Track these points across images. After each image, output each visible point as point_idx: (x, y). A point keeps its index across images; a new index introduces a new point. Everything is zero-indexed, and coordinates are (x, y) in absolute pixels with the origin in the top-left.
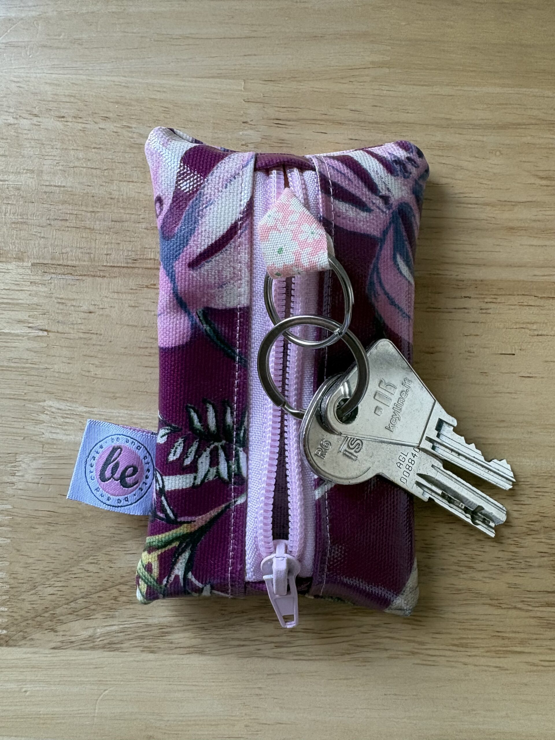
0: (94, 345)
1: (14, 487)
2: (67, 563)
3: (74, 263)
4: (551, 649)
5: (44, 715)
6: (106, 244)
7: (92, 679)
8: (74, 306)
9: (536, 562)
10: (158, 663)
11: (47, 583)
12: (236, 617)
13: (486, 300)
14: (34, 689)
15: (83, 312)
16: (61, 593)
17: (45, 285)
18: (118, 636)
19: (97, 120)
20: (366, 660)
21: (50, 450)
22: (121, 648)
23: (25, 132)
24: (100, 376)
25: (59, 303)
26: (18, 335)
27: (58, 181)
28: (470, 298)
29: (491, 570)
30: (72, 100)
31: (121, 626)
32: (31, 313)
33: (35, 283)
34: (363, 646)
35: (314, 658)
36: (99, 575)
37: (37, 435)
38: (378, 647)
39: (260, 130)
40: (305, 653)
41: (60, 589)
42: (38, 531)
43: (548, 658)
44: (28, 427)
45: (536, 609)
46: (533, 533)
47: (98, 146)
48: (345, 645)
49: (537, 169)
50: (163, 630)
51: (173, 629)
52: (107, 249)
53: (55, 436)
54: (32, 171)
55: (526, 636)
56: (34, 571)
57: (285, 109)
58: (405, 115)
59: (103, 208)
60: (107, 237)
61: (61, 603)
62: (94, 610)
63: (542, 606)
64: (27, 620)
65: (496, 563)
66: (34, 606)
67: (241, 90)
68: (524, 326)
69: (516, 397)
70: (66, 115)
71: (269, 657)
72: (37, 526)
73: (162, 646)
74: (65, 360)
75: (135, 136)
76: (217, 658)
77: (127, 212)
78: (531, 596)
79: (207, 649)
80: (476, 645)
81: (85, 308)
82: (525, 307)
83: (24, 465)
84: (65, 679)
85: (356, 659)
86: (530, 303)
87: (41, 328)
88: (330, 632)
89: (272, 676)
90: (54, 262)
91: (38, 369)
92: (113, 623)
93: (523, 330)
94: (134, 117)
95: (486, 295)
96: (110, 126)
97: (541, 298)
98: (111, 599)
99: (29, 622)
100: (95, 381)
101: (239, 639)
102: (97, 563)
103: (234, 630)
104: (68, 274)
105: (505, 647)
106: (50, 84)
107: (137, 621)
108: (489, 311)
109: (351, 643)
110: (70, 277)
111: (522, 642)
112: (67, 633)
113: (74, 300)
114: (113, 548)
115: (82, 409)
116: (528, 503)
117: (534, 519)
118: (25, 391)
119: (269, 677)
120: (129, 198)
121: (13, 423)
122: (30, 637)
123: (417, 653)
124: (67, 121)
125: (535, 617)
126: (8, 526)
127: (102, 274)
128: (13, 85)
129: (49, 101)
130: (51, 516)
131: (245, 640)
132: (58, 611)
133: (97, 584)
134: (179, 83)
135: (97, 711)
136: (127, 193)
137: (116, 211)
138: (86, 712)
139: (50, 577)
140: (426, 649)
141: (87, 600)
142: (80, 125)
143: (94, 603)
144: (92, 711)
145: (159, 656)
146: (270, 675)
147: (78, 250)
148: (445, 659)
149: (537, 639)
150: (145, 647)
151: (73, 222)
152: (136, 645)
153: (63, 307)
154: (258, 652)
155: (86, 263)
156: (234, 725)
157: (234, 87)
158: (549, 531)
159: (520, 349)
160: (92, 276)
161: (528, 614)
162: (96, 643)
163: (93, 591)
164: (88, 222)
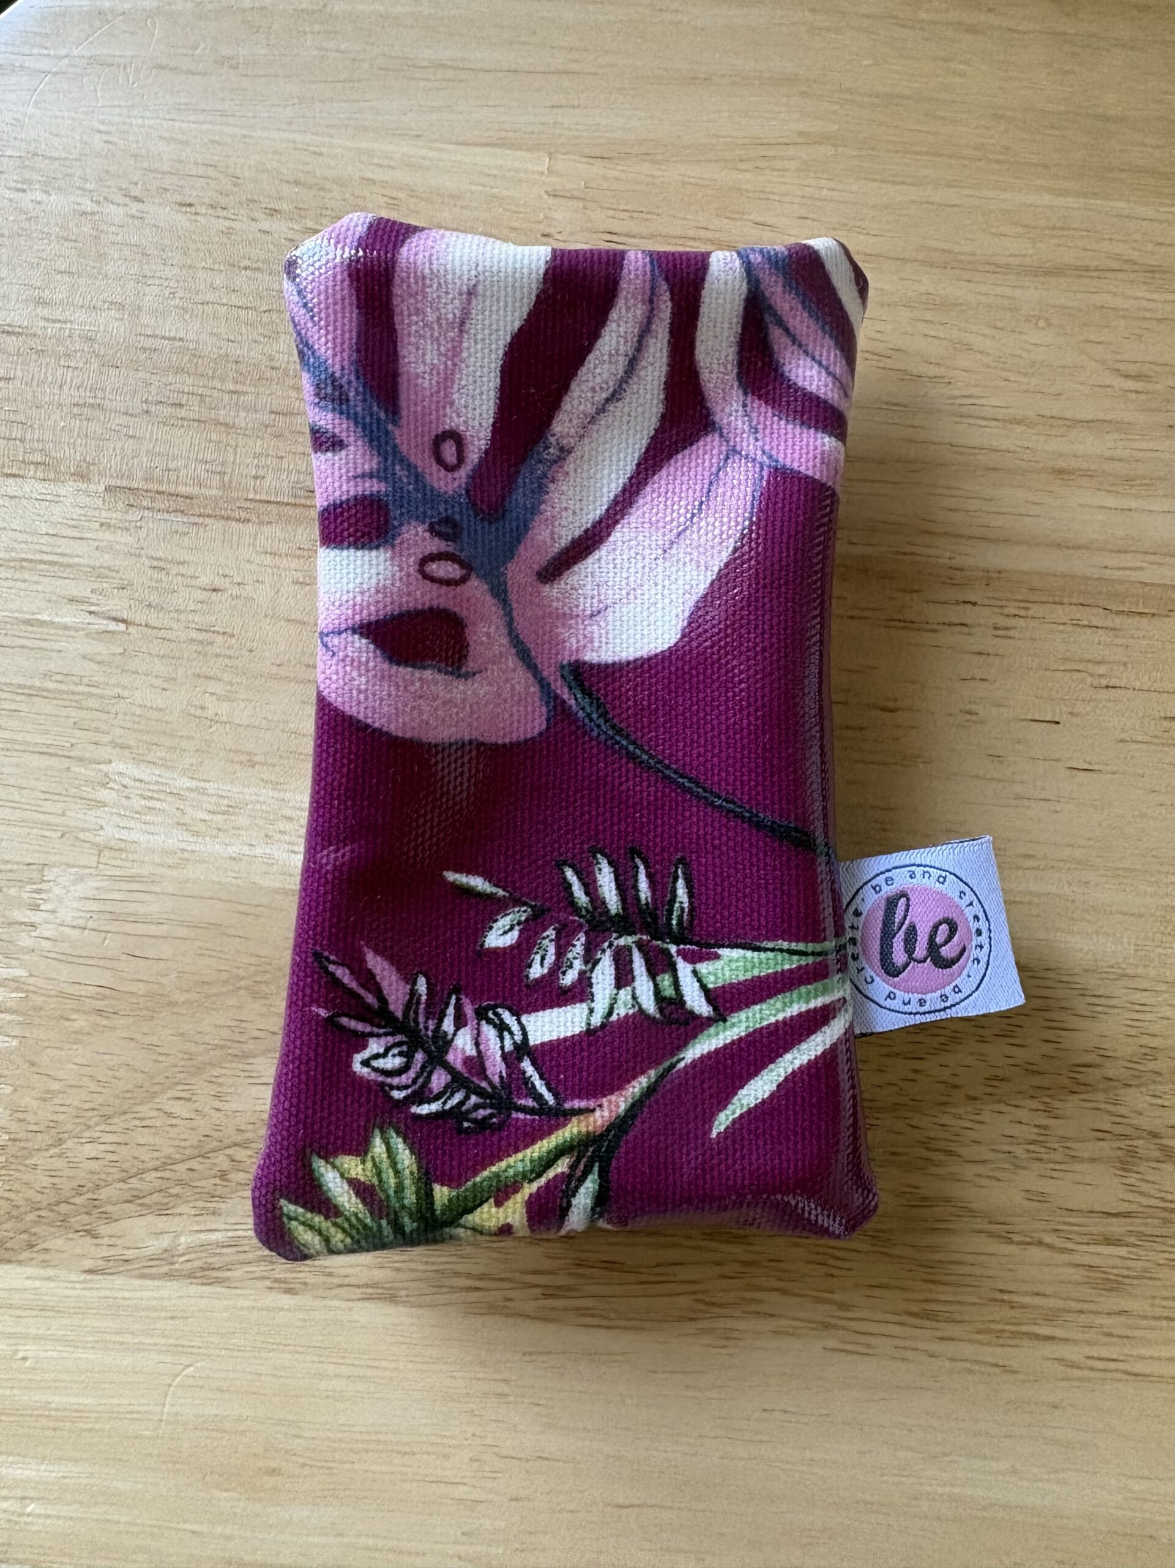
0: (217, 656)
1: (34, 934)
2: (129, 1095)
3: (188, 490)
4: (1110, 1335)
5: (57, 1410)
6: (257, 456)
7: (163, 1341)
8: (183, 575)
9: (1085, 1149)
10: (301, 1315)
11: (87, 1134)
13: (1006, 611)
14: (42, 1354)
15: (201, 588)
16: (115, 1157)
17: (127, 529)
18: (221, 1254)
19: (256, 215)
20: (728, 1337)
21: (112, 862)
22: (226, 1278)
23: (111, 229)
24: (224, 719)
25: (154, 567)
26: (66, 627)
27: (170, 328)
28: (974, 604)
29: (992, 1161)
30: (211, 172)
31: (230, 1234)
32: (96, 585)
33: (109, 525)
34: (722, 1306)
35: (622, 1323)
36: (195, 1124)
37: (88, 830)
38: (753, 1307)
40: (604, 1313)
41: (111, 1148)
42: (76, 1025)
43: (1104, 1353)
44: (73, 814)
45: (1083, 1248)
46: (1083, 1088)
47: (255, 265)
48: (684, 1301)
49: (1120, 358)
52: (257, 466)
53: (124, 834)
54: (121, 307)
55: (1061, 1304)
56: (62, 1109)
57: (627, 214)
59: (256, 386)
60: (259, 442)
61: (109, 1179)
62: (177, 1195)
63: (1094, 1242)
64: (39, 1209)
65: (1006, 1148)
66: (55, 1180)
67: (542, 173)
68: (1081, 667)
69: (1058, 809)
70: (196, 201)
71: (528, 1316)
72: (74, 1016)
73: (311, 1279)
74: (155, 681)
76: (421, 1311)
78: (1072, 1220)
79: (403, 1293)
80: (957, 1317)
81: (204, 580)
82: (1084, 630)
83: (57, 890)
84: (108, 1337)
85: (709, 1332)
86: (1095, 623)
87: (114, 615)
88: (656, 1270)
89: (532, 1358)
90: (150, 486)
91: (102, 697)
92: (213, 1227)
93: (1078, 675)
94: (329, 212)
95: (1007, 600)
96: (281, 228)
97: (1117, 612)
98: (214, 1176)
99: (42, 1213)
100: (214, 729)
101: (469, 1275)
102: (189, 1100)
103: (462, 1257)
104: (176, 511)
105: (1014, 1324)
106: (170, 140)
108: (1011, 633)
109: (699, 1297)
110: (180, 518)
111: (1051, 1317)
112: (119, 1242)
113: (183, 563)
114: (223, 1071)
115: (184, 782)
116: (1074, 1026)
117: (1085, 1060)
118: (74, 741)
119: (527, 1358)
121: (42, 803)
122: (44, 1246)
123: (833, 1326)
124: (197, 214)
125: (1079, 1265)
126: (16, 1012)
127: (243, 515)
128: (97, 137)
129: (163, 173)
130: (105, 997)
131: (483, 1277)
132: (103, 1194)
133: (187, 1144)
134: (424, 152)
135: (166, 1409)
137: (280, 393)
138: (146, 1408)
139: (92, 1123)
140: (854, 1320)
141: (163, 1174)
142: (221, 221)
143: (180, 1183)
144: (158, 1409)
145: (303, 1300)
146: (530, 1353)
147: (199, 466)
148: (890, 1342)
149: (1081, 1312)
150: (276, 1280)
151: (194, 410)
152: (257, 1275)
153: (162, 575)
154: (508, 1304)
155: (214, 492)
156: (446, 1457)
157: (530, 166)
158: (1116, 1088)
159: (1071, 713)
160: (223, 517)
161: (1066, 1258)
162: (177, 1266)
163: (178, 1156)
164: (222, 412)
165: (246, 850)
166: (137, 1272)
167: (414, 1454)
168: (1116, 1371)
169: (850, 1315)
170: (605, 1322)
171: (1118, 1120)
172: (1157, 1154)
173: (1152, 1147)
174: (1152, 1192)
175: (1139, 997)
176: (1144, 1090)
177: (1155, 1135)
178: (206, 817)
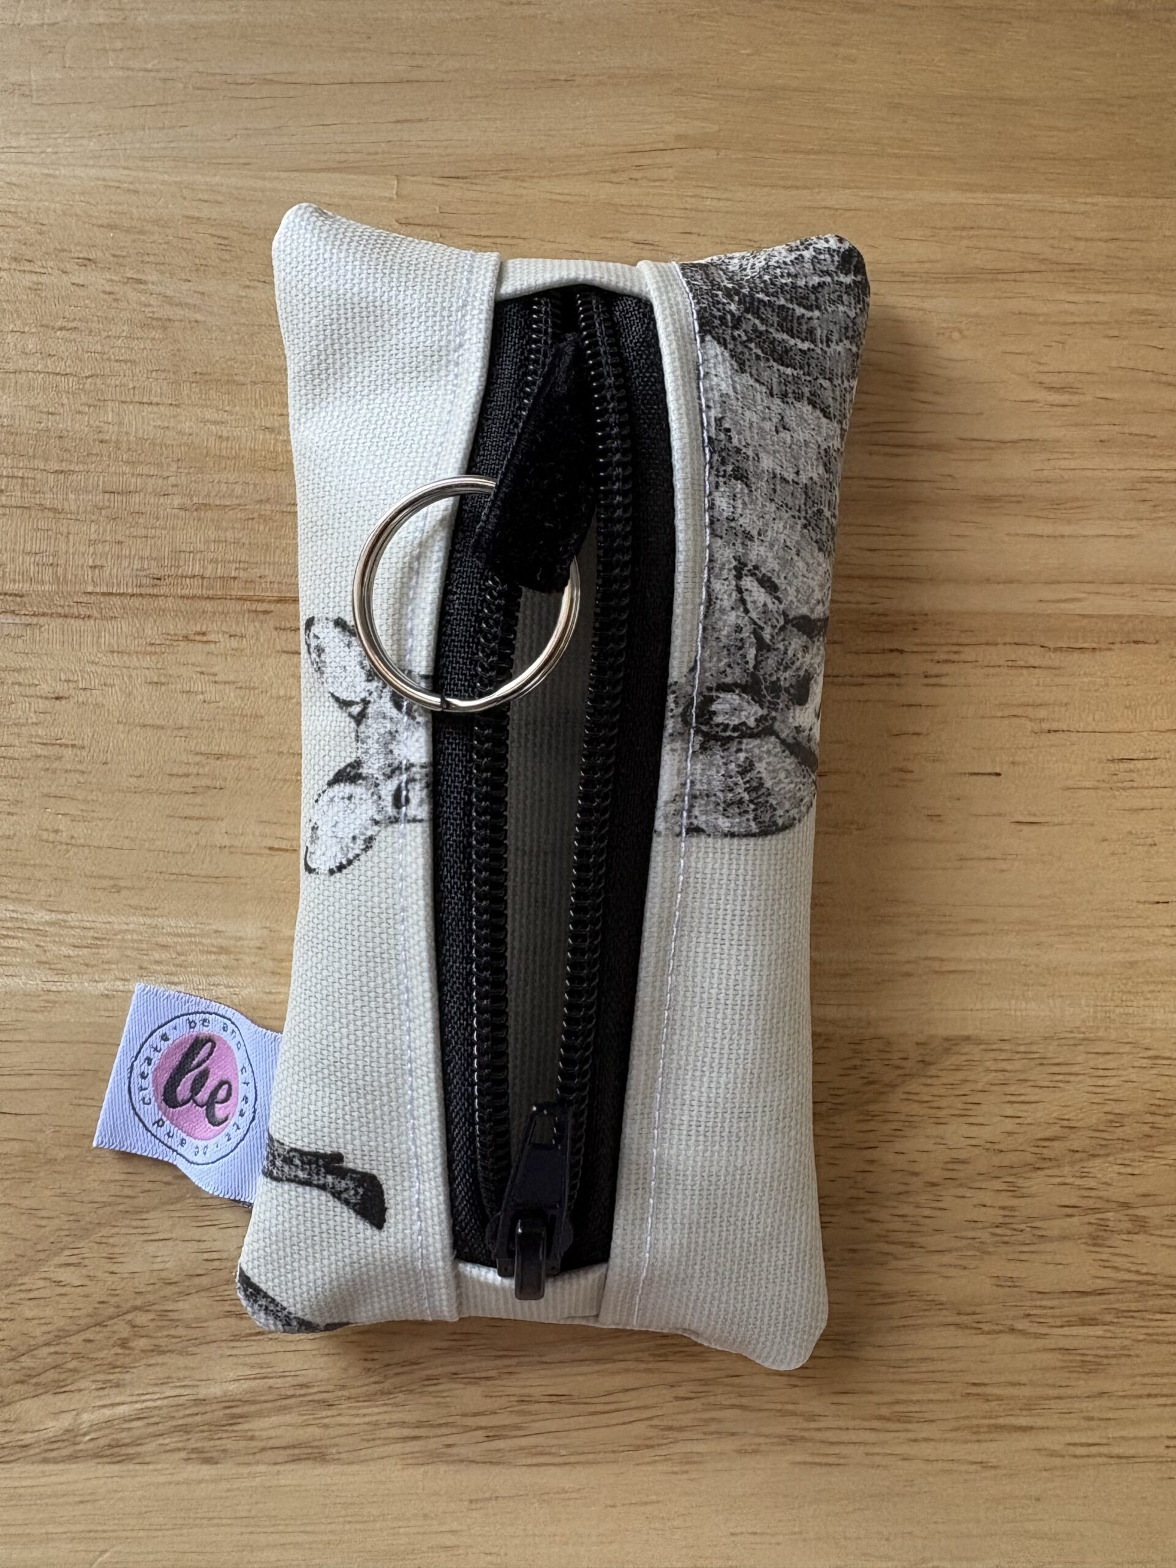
2: (10, 1266)
4: (1091, 1419)
6: (92, 543)
8: (20, 684)
9: (1054, 1227)
10: (225, 1485)
12: (397, 1374)
16: (1, 1336)
18: (130, 1429)
19: (68, 267)
20: (688, 1460)
22: (139, 1454)
28: (901, 652)
29: (957, 1250)
31: (138, 1406)
34: (681, 1429)
35: (573, 1459)
38: (713, 1427)
40: (553, 1450)
45: (1060, 1331)
48: (640, 1429)
50: (234, 1411)
51: (258, 1406)
62: (75, 1370)
63: (1070, 1324)
65: (971, 1234)
69: (1004, 867)
71: (472, 1462)
77: (139, 470)
78: (1044, 1303)
80: (928, 1416)
81: (45, 688)
84: (12, 1530)
85: (667, 1458)
88: (609, 1398)
89: (479, 1505)
92: (118, 1400)
93: (1018, 720)
94: (152, 259)
96: (97, 280)
100: (71, 853)
101: (403, 1424)
102: (79, 1265)
103: (395, 1404)
105: (990, 1418)
108: (944, 681)
109: (656, 1422)
111: (1029, 1406)
112: (15, 1426)
113: (19, 670)
114: (116, 1230)
115: (43, 916)
116: (1033, 1099)
117: (1048, 1133)
119: (473, 1506)
123: (803, 1438)
127: (83, 611)
131: (419, 1425)
134: (251, 183)
137: (113, 469)
140: (819, 1429)
141: (57, 1349)
142: (28, 276)
143: (77, 1356)
145: (226, 1469)
146: (477, 1501)
148: (862, 1449)
149: (1059, 1398)
150: (194, 1450)
152: (173, 1446)
154: (449, 1450)
155: (47, 587)
159: (1013, 763)
160: (60, 615)
161: (1040, 1343)
164: (47, 496)
166: (39, 1458)
168: (1100, 1455)
170: (556, 1460)
171: (1086, 1193)
172: (1129, 1225)
173: (1123, 1218)
175: (1101, 1061)
176: (1111, 1159)
177: (1126, 1205)
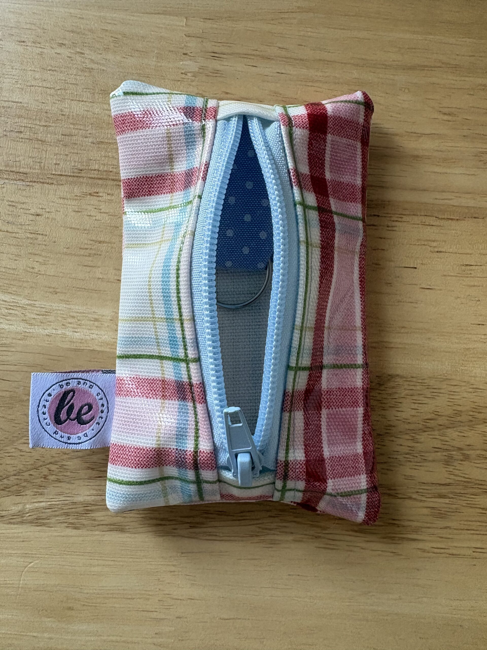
0: (39, 244)
3: (25, 170)
7: (19, 552)
13: (392, 219)
15: (31, 214)
24: (43, 273)
25: (10, 205)
27: (16, 97)
30: (33, 27)
36: (32, 454)
39: (198, 61)
43: (439, 545)
46: (429, 430)
47: (53, 69)
49: (441, 106)
52: (56, 159)
57: (221, 44)
58: (326, 53)
59: (55, 123)
60: (57, 148)
67: (183, 26)
68: (426, 243)
70: (26, 40)
73: (86, 523)
74: (12, 257)
75: (87, 61)
76: (136, 535)
79: (127, 527)
82: (426, 227)
86: (432, 223)
90: (8, 169)
95: (393, 214)
97: (442, 219)
98: (41, 478)
104: (20, 180)
106: (14, 13)
107: (64, 499)
110: (21, 183)
120: (77, 115)
124: (27, 46)
125: (427, 507)
129: (11, 27)
135: (21, 582)
136: (77, 111)
138: (11, 582)
144: (17, 582)
147: (30, 159)
151: (27, 134)
153: (14, 209)
156: (148, 599)
157: (178, 23)
158: (443, 429)
162: (25, 518)
163: (24, 469)
165: (54, 331)
167: (134, 599)
169: (327, 532)
174: (460, 474)
178: (35, 317)
